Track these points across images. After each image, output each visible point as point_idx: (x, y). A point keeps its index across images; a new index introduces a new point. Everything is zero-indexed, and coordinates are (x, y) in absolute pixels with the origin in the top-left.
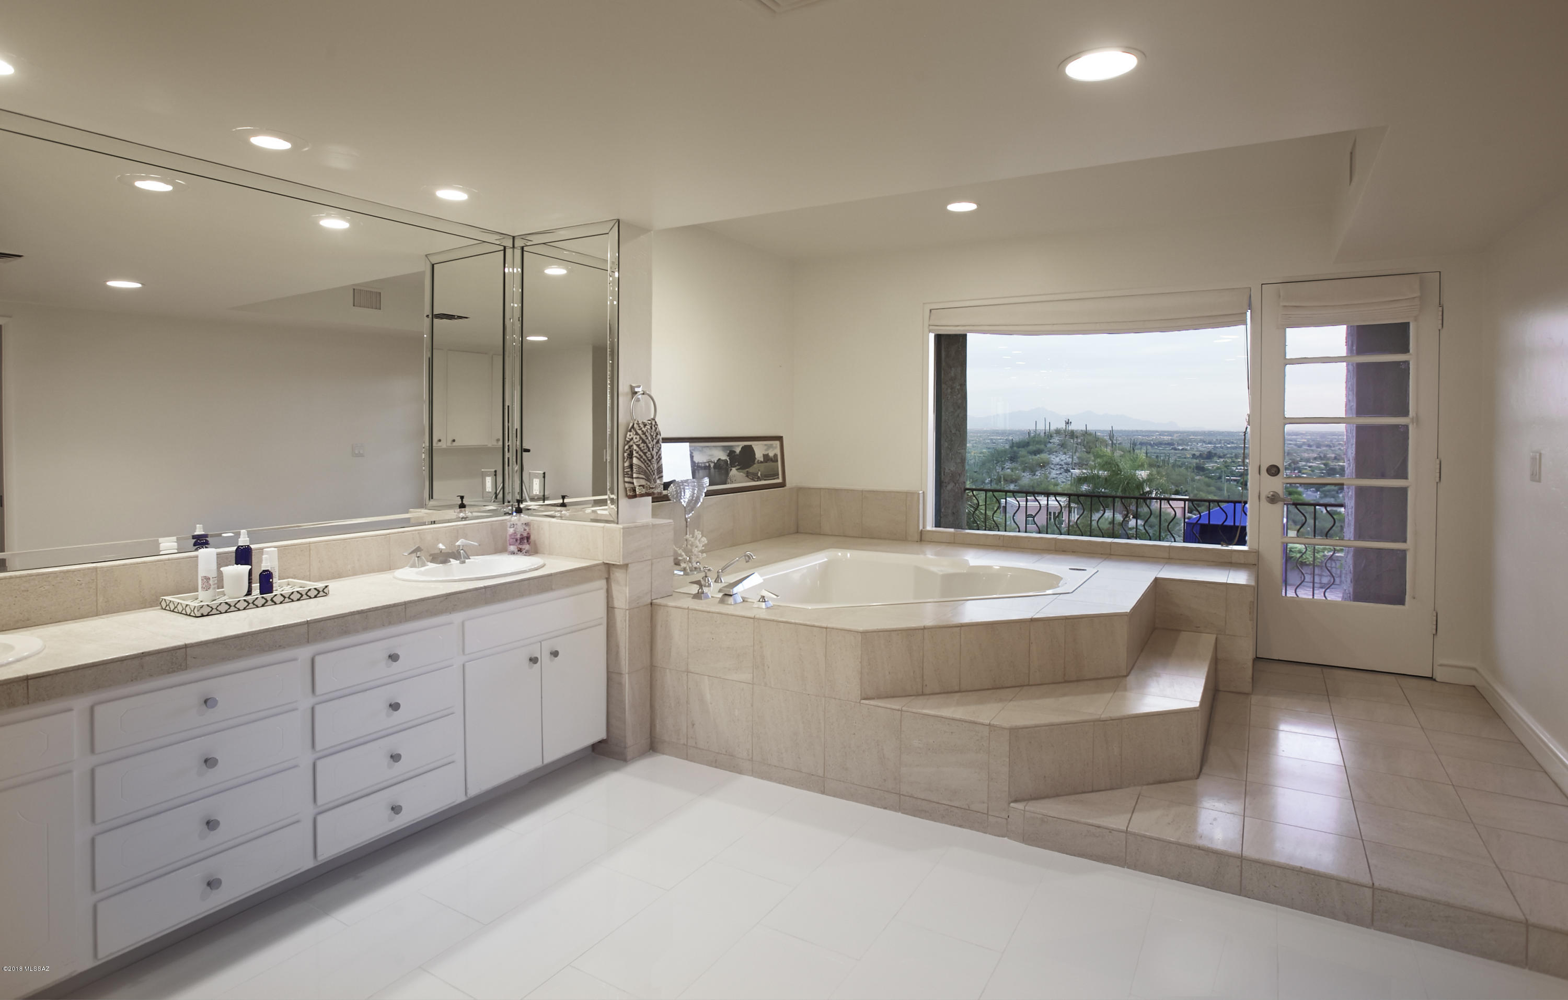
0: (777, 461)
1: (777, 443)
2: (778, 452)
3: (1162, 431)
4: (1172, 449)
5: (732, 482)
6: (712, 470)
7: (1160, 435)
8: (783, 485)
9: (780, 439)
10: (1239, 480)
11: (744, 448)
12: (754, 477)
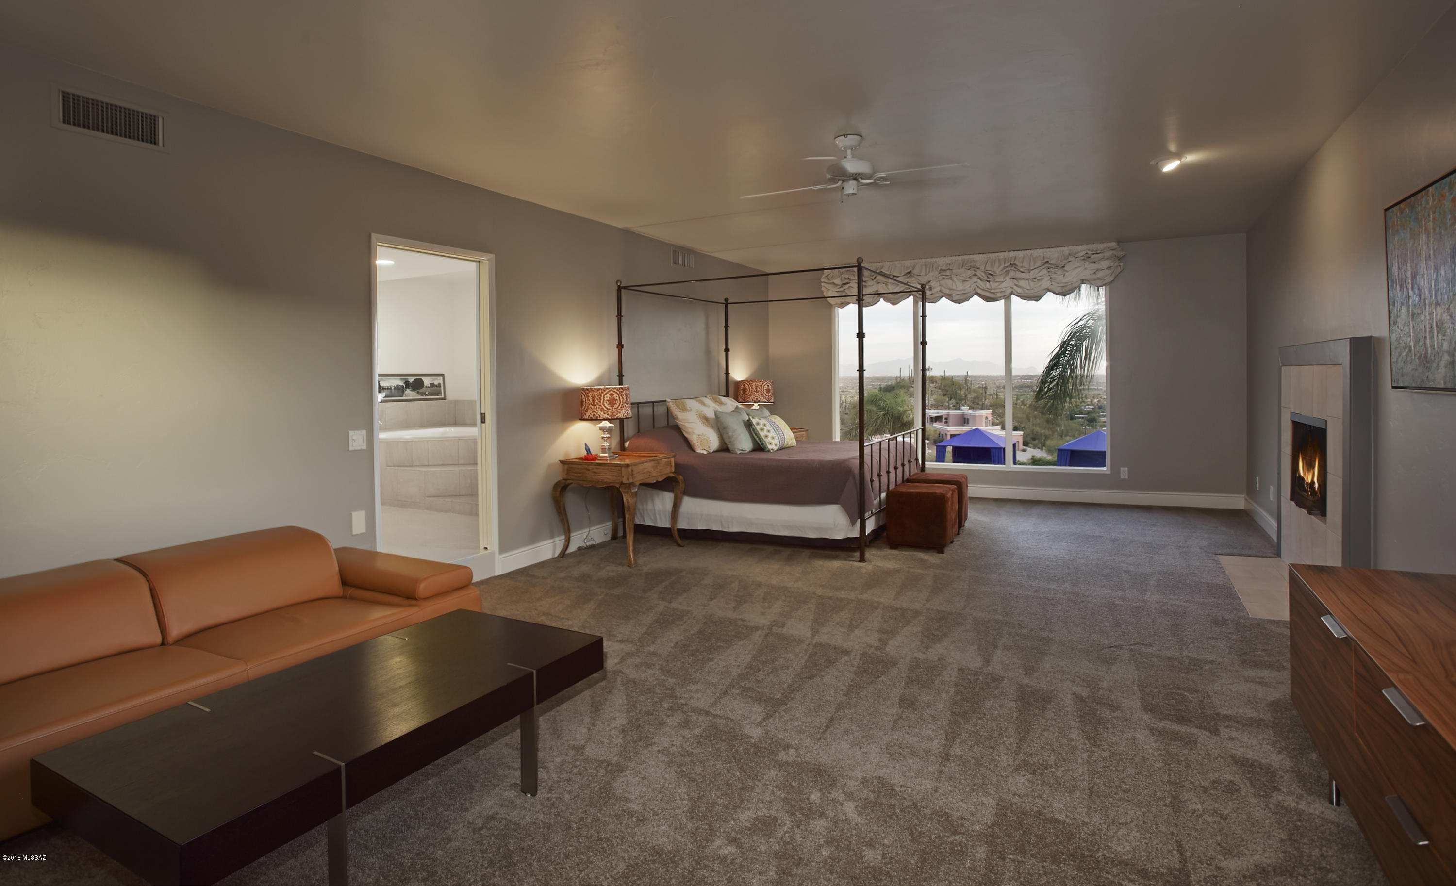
0: (440, 387)
1: (441, 378)
2: (441, 382)
3: (1023, 376)
4: (1031, 391)
5: (406, 396)
6: (393, 390)
7: (1021, 379)
8: (444, 399)
9: (443, 375)
10: (1086, 417)
11: (415, 380)
12: (423, 394)
